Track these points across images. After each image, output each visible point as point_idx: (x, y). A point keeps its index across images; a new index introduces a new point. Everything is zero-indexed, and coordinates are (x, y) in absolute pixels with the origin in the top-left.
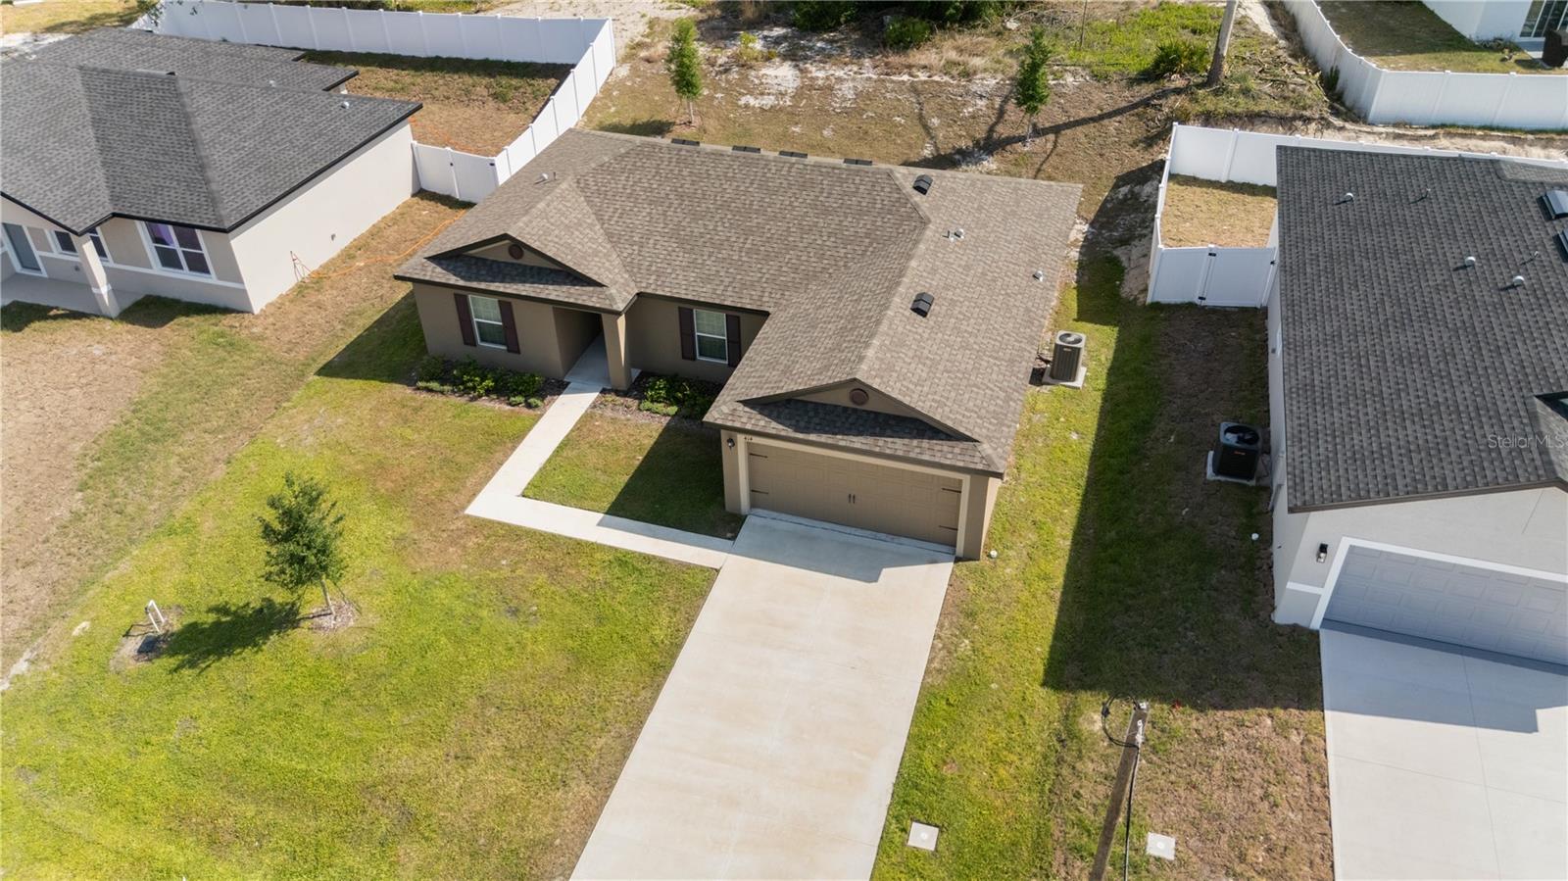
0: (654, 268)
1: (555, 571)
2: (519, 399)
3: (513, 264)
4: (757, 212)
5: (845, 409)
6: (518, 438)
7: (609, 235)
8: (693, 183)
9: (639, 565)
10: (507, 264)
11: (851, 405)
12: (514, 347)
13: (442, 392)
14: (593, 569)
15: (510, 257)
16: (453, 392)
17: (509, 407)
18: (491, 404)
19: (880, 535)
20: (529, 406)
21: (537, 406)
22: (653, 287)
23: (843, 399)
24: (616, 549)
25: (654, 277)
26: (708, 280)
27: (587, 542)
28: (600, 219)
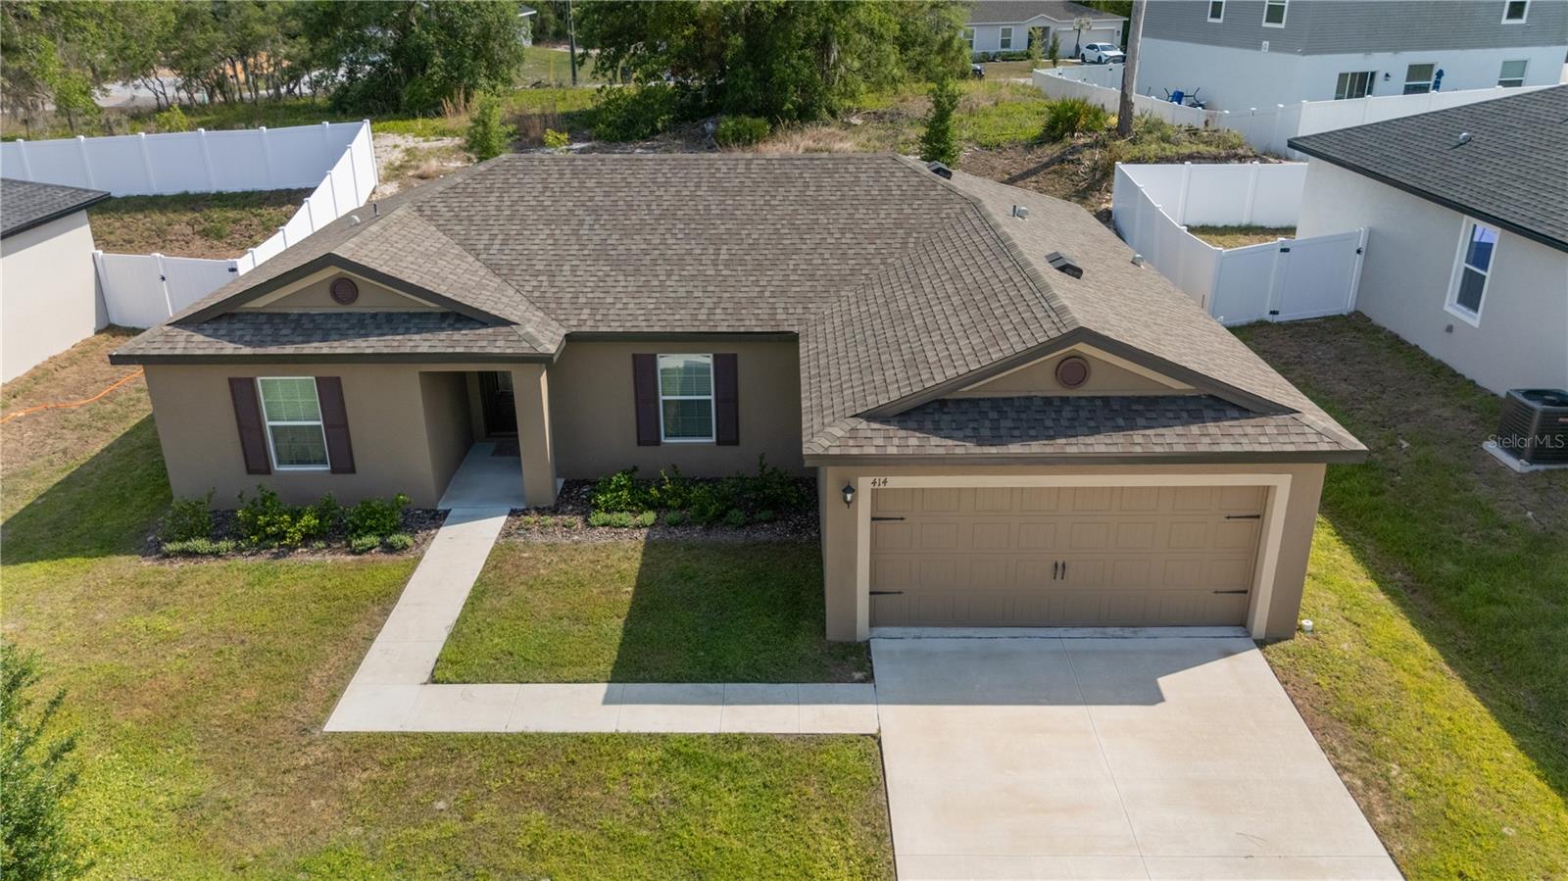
0: (582, 300)
1: (556, 801)
2: (370, 540)
3: (338, 315)
4: (720, 216)
5: (1048, 401)
6: (387, 598)
7: (494, 269)
8: (607, 194)
9: (723, 756)
10: (328, 316)
11: (1056, 390)
12: (343, 462)
13: (216, 554)
14: (635, 781)
15: (334, 303)
16: (239, 550)
17: (350, 558)
18: (318, 557)
19: (1110, 631)
20: (390, 549)
21: (405, 547)
22: (590, 323)
23: (1041, 381)
24: (664, 737)
25: (587, 311)
26: (678, 304)
27: (600, 736)
28: (472, 249)
